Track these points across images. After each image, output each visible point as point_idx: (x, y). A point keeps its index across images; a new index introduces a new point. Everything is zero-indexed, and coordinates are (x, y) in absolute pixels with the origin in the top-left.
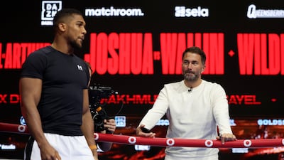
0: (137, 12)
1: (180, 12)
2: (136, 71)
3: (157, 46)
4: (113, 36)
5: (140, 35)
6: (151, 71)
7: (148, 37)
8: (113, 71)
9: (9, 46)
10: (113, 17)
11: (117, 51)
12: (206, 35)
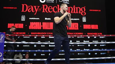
0: (38, 19)
1: (46, 19)
2: (38, 29)
3: (42, 24)
4: (34, 23)
5: (39, 23)
6: (41, 29)
7: (40, 23)
8: (34, 29)
9: (15, 24)
10: (34, 20)
11: (35, 25)
12: (50, 23)
